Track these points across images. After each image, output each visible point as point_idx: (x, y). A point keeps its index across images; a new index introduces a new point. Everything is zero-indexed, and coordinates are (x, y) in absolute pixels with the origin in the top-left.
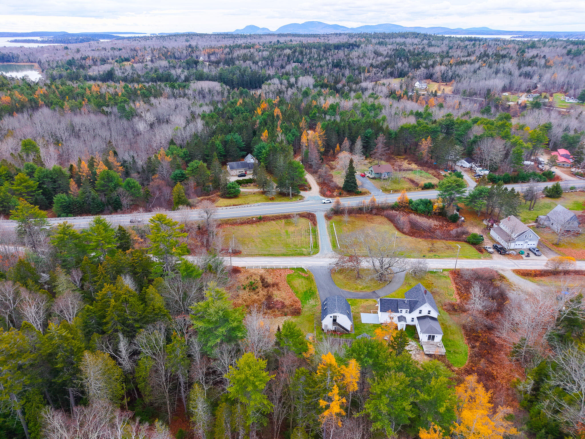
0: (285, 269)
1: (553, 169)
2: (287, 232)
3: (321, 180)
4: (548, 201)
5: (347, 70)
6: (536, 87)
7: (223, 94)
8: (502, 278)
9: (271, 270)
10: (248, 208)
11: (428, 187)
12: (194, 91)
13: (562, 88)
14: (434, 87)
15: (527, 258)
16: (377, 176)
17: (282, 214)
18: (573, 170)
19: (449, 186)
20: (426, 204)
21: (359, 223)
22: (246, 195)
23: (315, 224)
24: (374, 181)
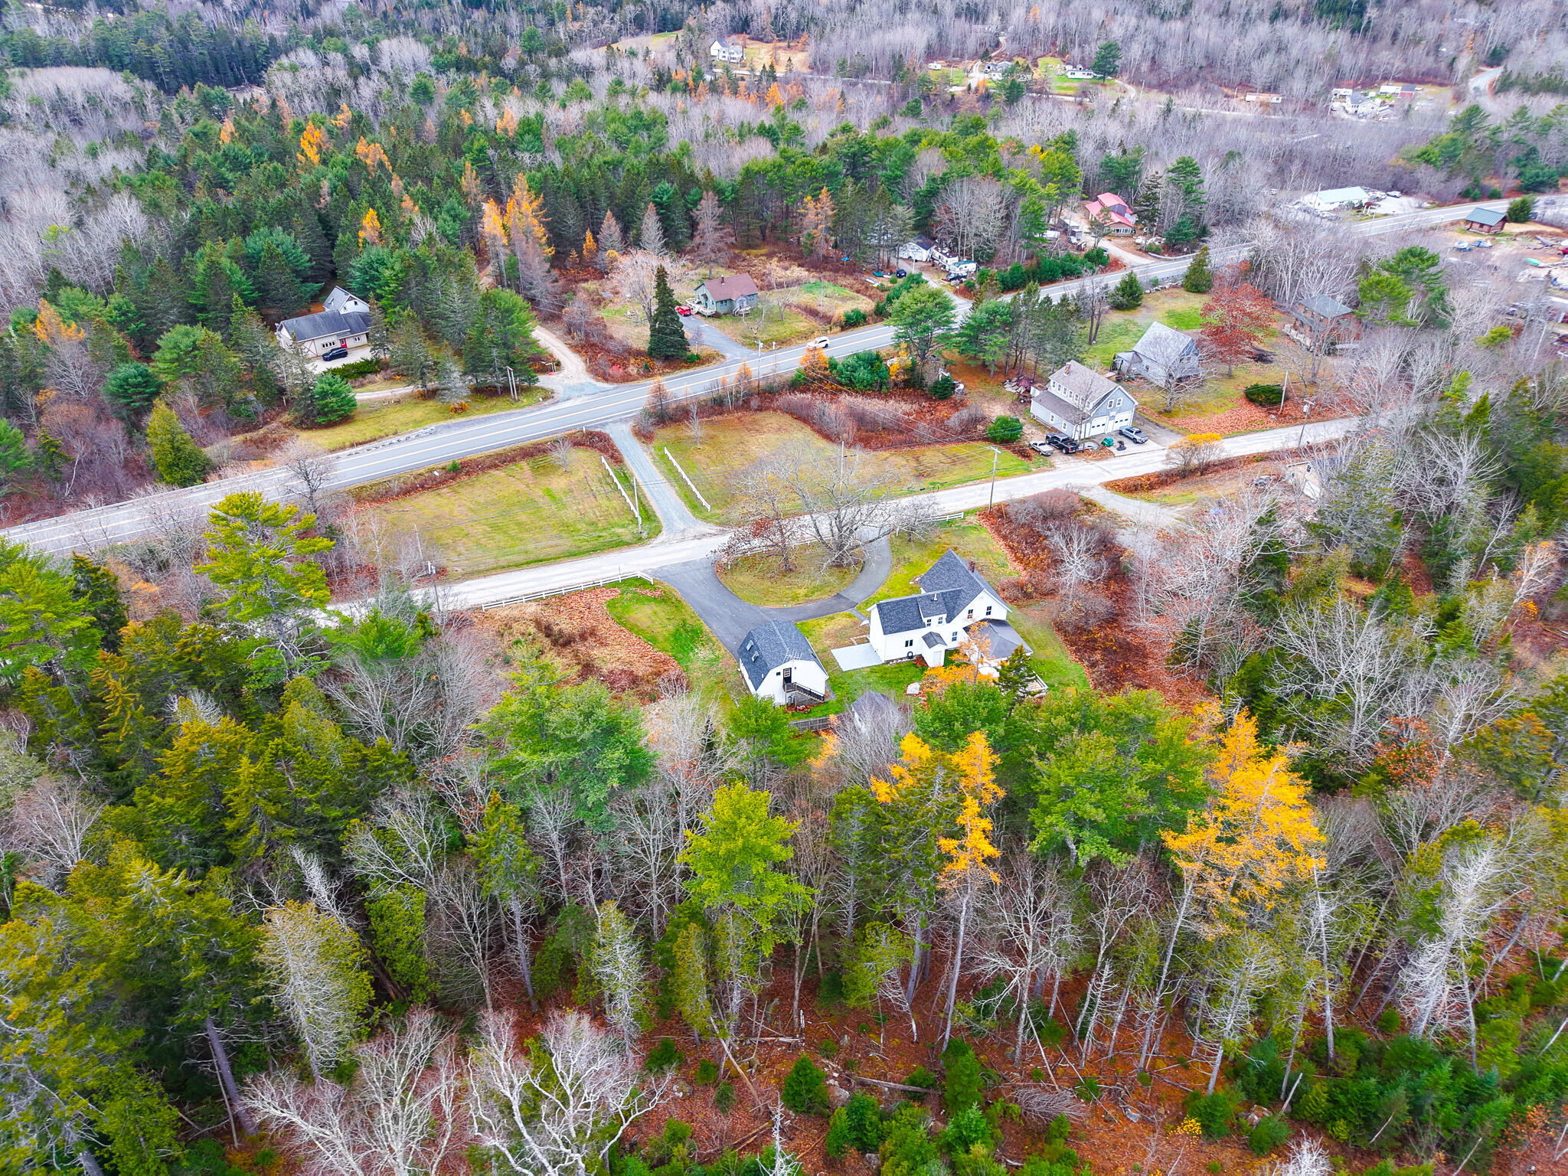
0: (594, 588)
1: (1104, 243)
2: (549, 493)
3: (579, 336)
4: (1117, 318)
5: (513, 13)
6: (998, 45)
7: (141, 109)
8: (1089, 505)
9: (559, 600)
10: (402, 445)
11: (853, 322)
12: (36, 103)
13: (1054, 44)
14: (761, 55)
15: (1121, 453)
16: (722, 309)
17: (513, 446)
18: (1140, 240)
19: (921, 311)
20: (872, 365)
21: (728, 438)
22: (376, 409)
23: (616, 458)
24: (717, 322)
